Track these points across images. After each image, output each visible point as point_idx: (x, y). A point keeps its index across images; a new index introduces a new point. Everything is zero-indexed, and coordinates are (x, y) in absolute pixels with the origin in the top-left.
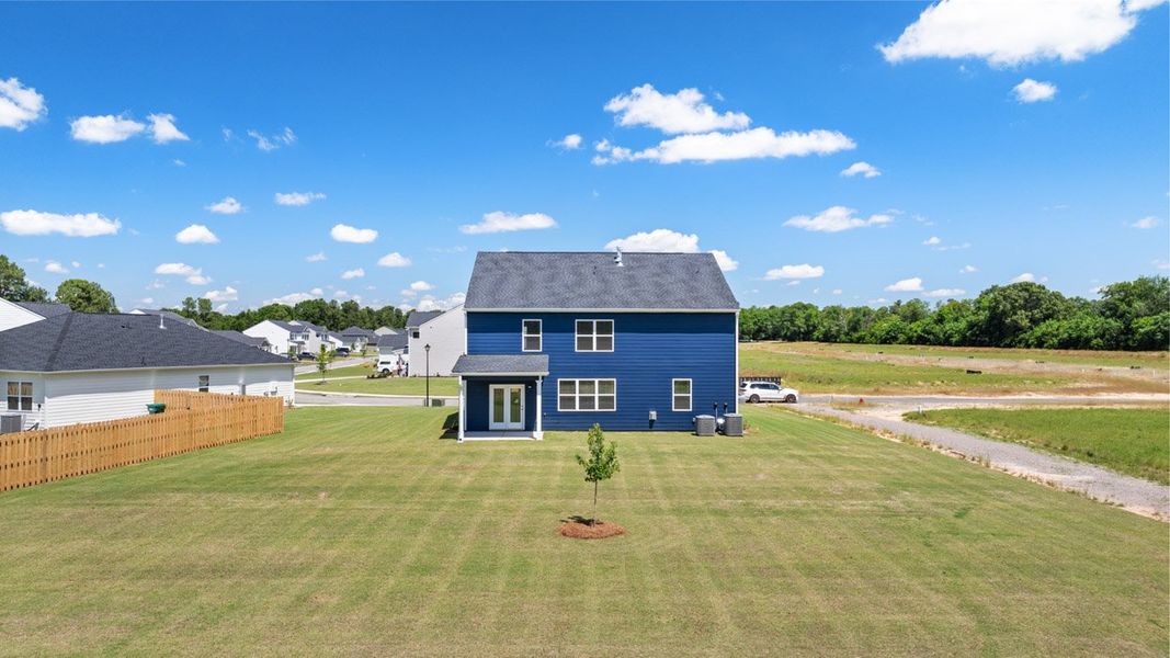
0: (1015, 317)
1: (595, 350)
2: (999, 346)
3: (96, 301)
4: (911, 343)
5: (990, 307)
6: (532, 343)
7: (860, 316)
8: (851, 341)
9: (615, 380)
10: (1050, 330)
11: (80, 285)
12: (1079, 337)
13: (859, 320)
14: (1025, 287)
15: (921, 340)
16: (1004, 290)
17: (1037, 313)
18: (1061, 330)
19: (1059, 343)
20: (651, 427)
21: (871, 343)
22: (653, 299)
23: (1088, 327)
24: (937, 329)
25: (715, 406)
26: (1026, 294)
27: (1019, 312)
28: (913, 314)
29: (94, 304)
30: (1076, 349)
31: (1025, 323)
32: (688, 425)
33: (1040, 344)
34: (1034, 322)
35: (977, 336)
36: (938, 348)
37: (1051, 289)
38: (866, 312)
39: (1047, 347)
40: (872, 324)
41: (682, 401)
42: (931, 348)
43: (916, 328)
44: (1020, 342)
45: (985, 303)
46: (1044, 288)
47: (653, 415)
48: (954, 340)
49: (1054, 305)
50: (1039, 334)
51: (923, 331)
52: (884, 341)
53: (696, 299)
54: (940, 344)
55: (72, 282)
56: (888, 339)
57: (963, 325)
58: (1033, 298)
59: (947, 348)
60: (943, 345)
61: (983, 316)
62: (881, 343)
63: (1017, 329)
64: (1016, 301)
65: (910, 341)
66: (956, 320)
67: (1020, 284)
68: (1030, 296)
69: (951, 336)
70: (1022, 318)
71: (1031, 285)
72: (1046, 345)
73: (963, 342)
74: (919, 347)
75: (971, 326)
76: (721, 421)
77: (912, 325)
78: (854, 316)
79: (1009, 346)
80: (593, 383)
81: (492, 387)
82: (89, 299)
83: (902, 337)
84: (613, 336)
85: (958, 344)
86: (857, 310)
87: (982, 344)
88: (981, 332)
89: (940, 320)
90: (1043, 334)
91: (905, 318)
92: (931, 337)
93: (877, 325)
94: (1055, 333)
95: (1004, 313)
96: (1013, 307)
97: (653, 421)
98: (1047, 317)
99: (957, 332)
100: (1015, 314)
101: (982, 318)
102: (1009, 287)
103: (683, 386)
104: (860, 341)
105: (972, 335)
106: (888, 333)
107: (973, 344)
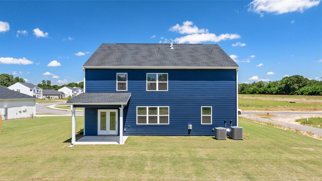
0: (293, 86)
1: (157, 90)
2: (289, 95)
3: (11, 80)
4: (260, 94)
5: (285, 83)
6: (122, 86)
7: (244, 86)
8: (242, 93)
9: (169, 107)
10: (305, 89)
11: (6, 75)
12: (315, 92)
13: (244, 87)
14: (297, 77)
15: (263, 93)
16: (290, 77)
17: (301, 84)
18: (309, 90)
19: (309, 93)
20: (189, 133)
21: (248, 94)
22: (189, 62)
23: (318, 89)
24: (268, 89)
25: (225, 122)
26: (297, 79)
27: (295, 84)
28: (260, 85)
29: (11, 81)
30: (314, 95)
31: (297, 87)
32: (211, 132)
33: (302, 94)
34: (300, 87)
35: (282, 91)
36: (269, 95)
37: (305, 77)
38: (246, 85)
39: (304, 95)
40: (248, 88)
41: (207, 119)
42: (267, 95)
43: (262, 89)
44: (295, 93)
45: (284, 82)
46: (303, 77)
47: (190, 127)
48: (274, 93)
49: (306, 82)
50: (302, 91)
51: (264, 90)
52: (252, 93)
53: (214, 62)
54: (269, 94)
55: (3, 74)
56: (253, 93)
57: (277, 88)
58: (299, 80)
59: (272, 95)
60: (271, 94)
61: (283, 85)
62: (251, 94)
63: (294, 89)
64: (294, 81)
65: (260, 93)
66: (274, 87)
67: (295, 76)
68: (298, 79)
69: (273, 92)
70: (296, 86)
71: (299, 76)
72: (304, 94)
73: (277, 93)
74: (263, 95)
75: (279, 89)
76: (228, 130)
77: (260, 88)
78: (242, 86)
79: (292, 94)
80: (156, 108)
81: (99, 111)
82: (9, 80)
83: (257, 92)
84: (167, 82)
85: (275, 94)
86: (243, 84)
87: (283, 94)
88: (283, 90)
89: (269, 87)
90: (303, 91)
91: (258, 86)
92: (267, 92)
93: (250, 88)
94: (307, 90)
95: (290, 85)
96: (293, 83)
97: (190, 130)
98: (303, 86)
99: (275, 90)
100: (294, 85)
101: (283, 86)
102: (291, 77)
103: (206, 110)
104: (244, 93)
105: (280, 91)
106: (253, 91)
107: (280, 94)
